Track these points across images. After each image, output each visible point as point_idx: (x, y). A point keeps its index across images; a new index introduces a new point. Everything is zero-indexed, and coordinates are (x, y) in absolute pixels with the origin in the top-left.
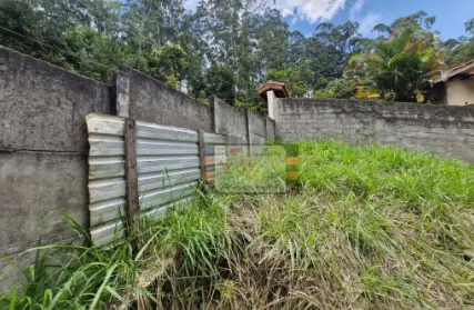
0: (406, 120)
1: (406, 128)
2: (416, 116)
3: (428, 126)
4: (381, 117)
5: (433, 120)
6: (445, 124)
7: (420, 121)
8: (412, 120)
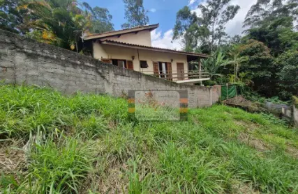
0: (46, 58)
1: (47, 65)
2: (55, 56)
3: (63, 65)
4: (22, 51)
5: (67, 61)
6: (74, 65)
7: (57, 60)
8: (52, 58)
